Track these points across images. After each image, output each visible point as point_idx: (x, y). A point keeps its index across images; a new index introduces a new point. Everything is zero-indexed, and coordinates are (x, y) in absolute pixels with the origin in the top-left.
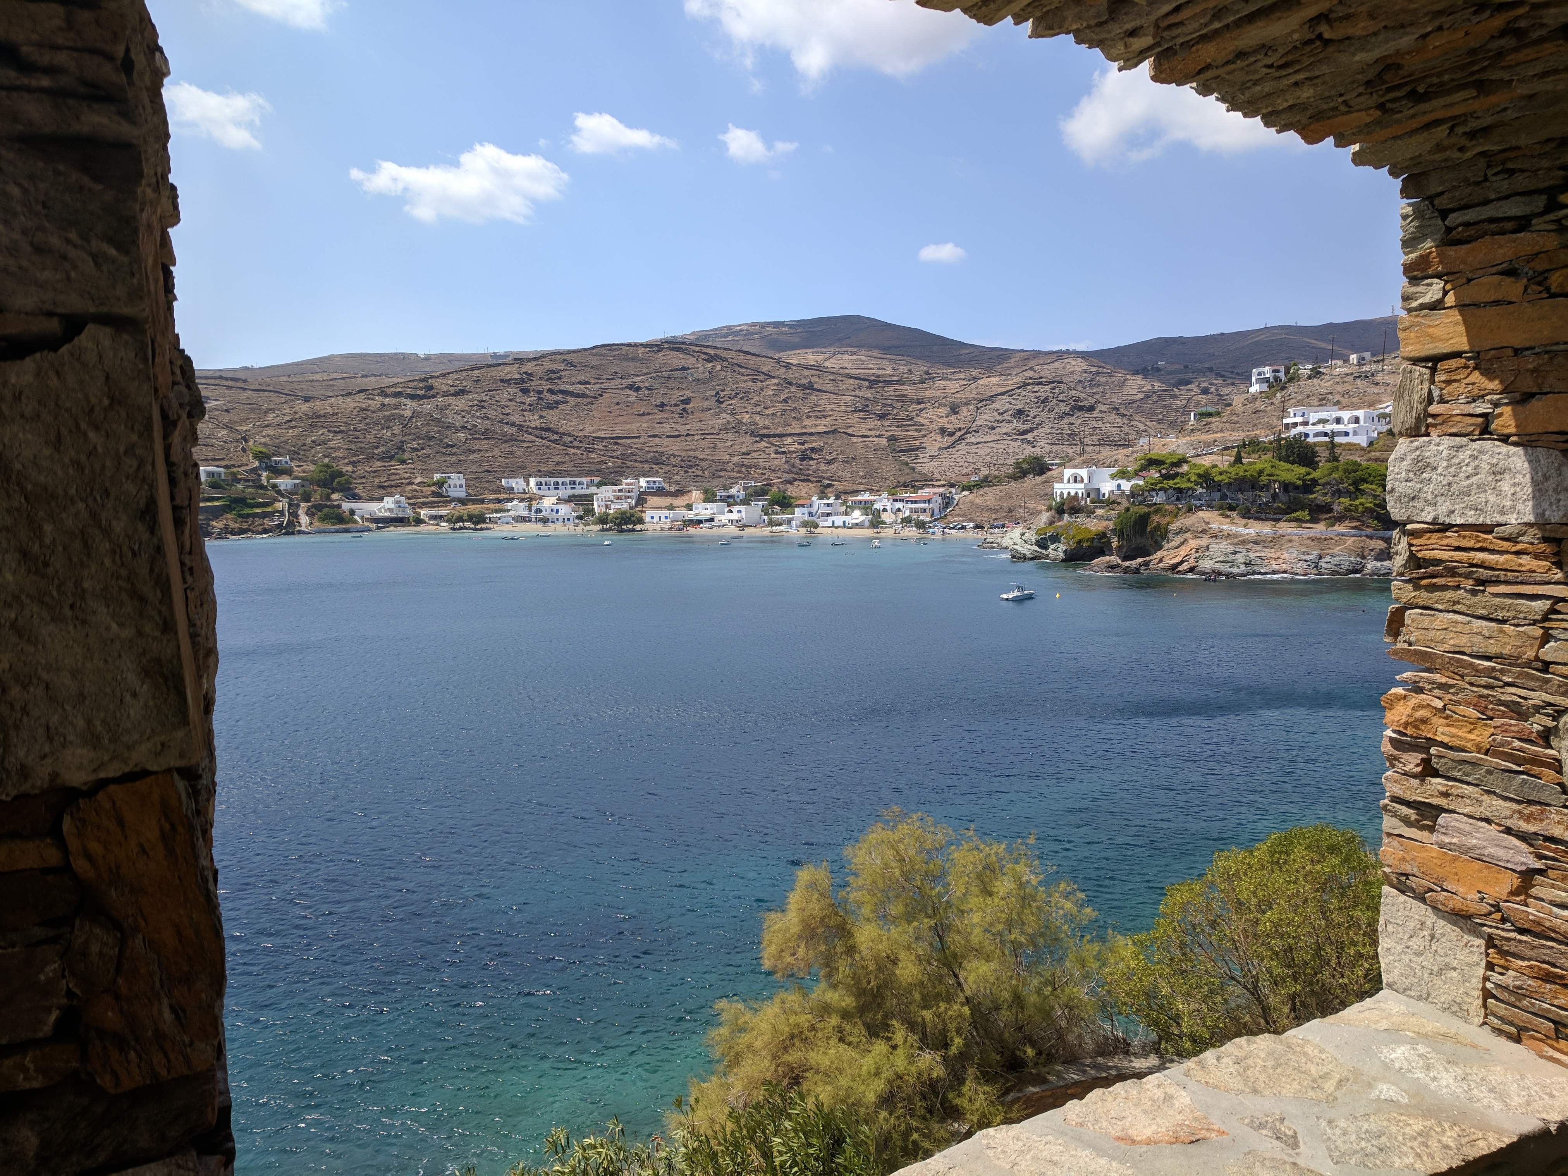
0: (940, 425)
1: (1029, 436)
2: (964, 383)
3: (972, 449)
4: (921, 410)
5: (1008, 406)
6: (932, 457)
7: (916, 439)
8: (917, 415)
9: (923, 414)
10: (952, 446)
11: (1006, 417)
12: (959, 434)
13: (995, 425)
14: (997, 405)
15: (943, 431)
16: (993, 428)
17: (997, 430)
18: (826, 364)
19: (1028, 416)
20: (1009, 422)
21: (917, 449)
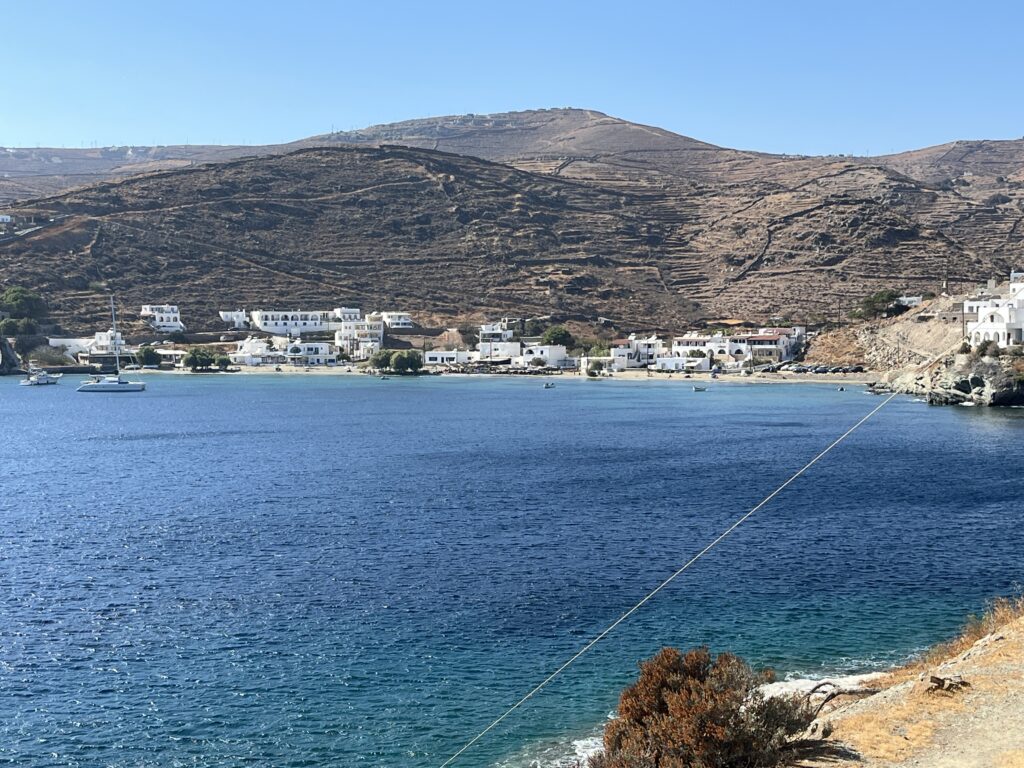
0: (723, 252)
1: (838, 267)
2: (746, 199)
3: (767, 282)
4: (697, 233)
5: (807, 229)
6: (719, 292)
7: (695, 268)
8: (692, 239)
9: (700, 238)
10: (742, 277)
11: (807, 243)
12: (749, 263)
13: (794, 252)
14: (794, 228)
15: (730, 260)
16: (791, 256)
17: (798, 259)
18: (564, 173)
19: (834, 242)
20: (810, 249)
21: (698, 281)
